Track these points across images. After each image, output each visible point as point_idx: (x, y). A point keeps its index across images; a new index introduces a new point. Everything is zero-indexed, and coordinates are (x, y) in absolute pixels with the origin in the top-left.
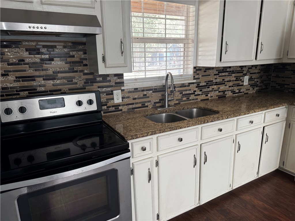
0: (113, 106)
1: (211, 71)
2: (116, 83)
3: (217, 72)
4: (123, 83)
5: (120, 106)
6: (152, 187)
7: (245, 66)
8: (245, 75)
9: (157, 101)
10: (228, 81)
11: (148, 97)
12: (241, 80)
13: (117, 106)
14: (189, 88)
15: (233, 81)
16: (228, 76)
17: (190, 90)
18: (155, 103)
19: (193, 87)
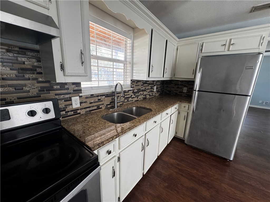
0: (71, 111)
1: (140, 83)
2: (74, 91)
3: (143, 84)
4: (81, 90)
5: (78, 110)
7: (155, 81)
8: (155, 86)
9: (108, 103)
10: (147, 89)
11: (102, 101)
12: (153, 88)
13: (75, 111)
14: (128, 93)
15: (150, 89)
16: (148, 86)
17: (129, 95)
18: (107, 105)
19: (131, 93)
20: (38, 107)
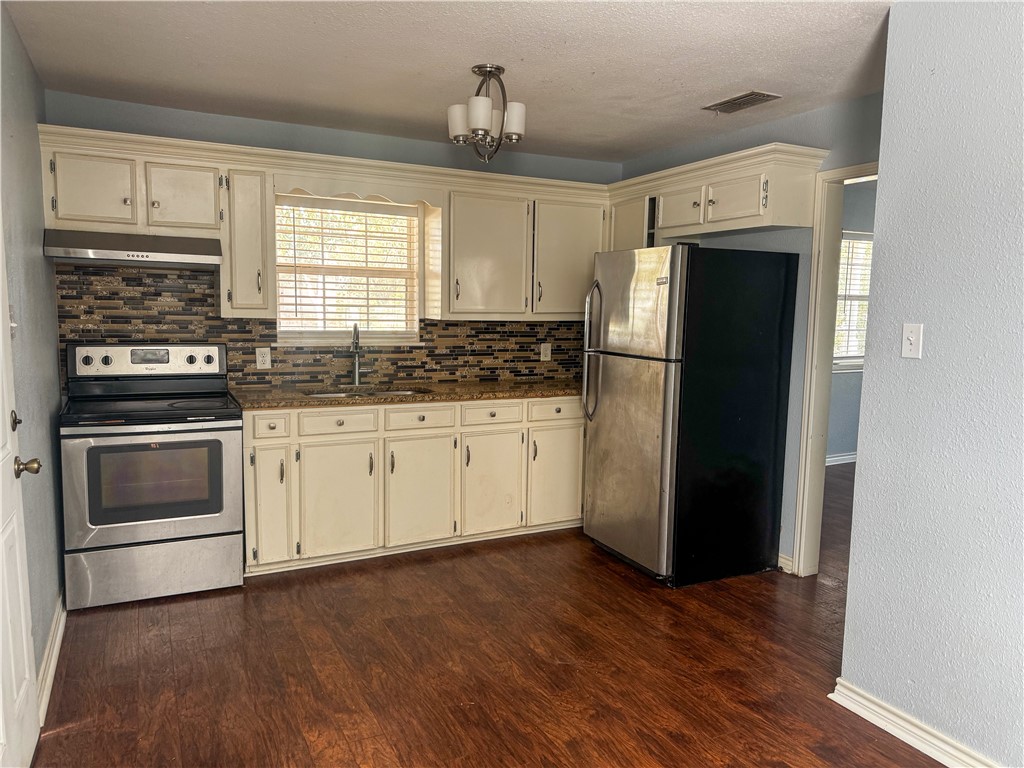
0: (254, 374)
1: (458, 330)
2: (261, 336)
3: (473, 332)
4: (276, 336)
5: (267, 374)
6: (288, 491)
8: (544, 341)
9: (342, 373)
10: (499, 351)
11: (324, 365)
12: (533, 350)
13: (261, 375)
14: (411, 356)
15: (513, 350)
16: (499, 340)
17: (414, 359)
18: (337, 376)
19: (421, 357)
20: (200, 352)
